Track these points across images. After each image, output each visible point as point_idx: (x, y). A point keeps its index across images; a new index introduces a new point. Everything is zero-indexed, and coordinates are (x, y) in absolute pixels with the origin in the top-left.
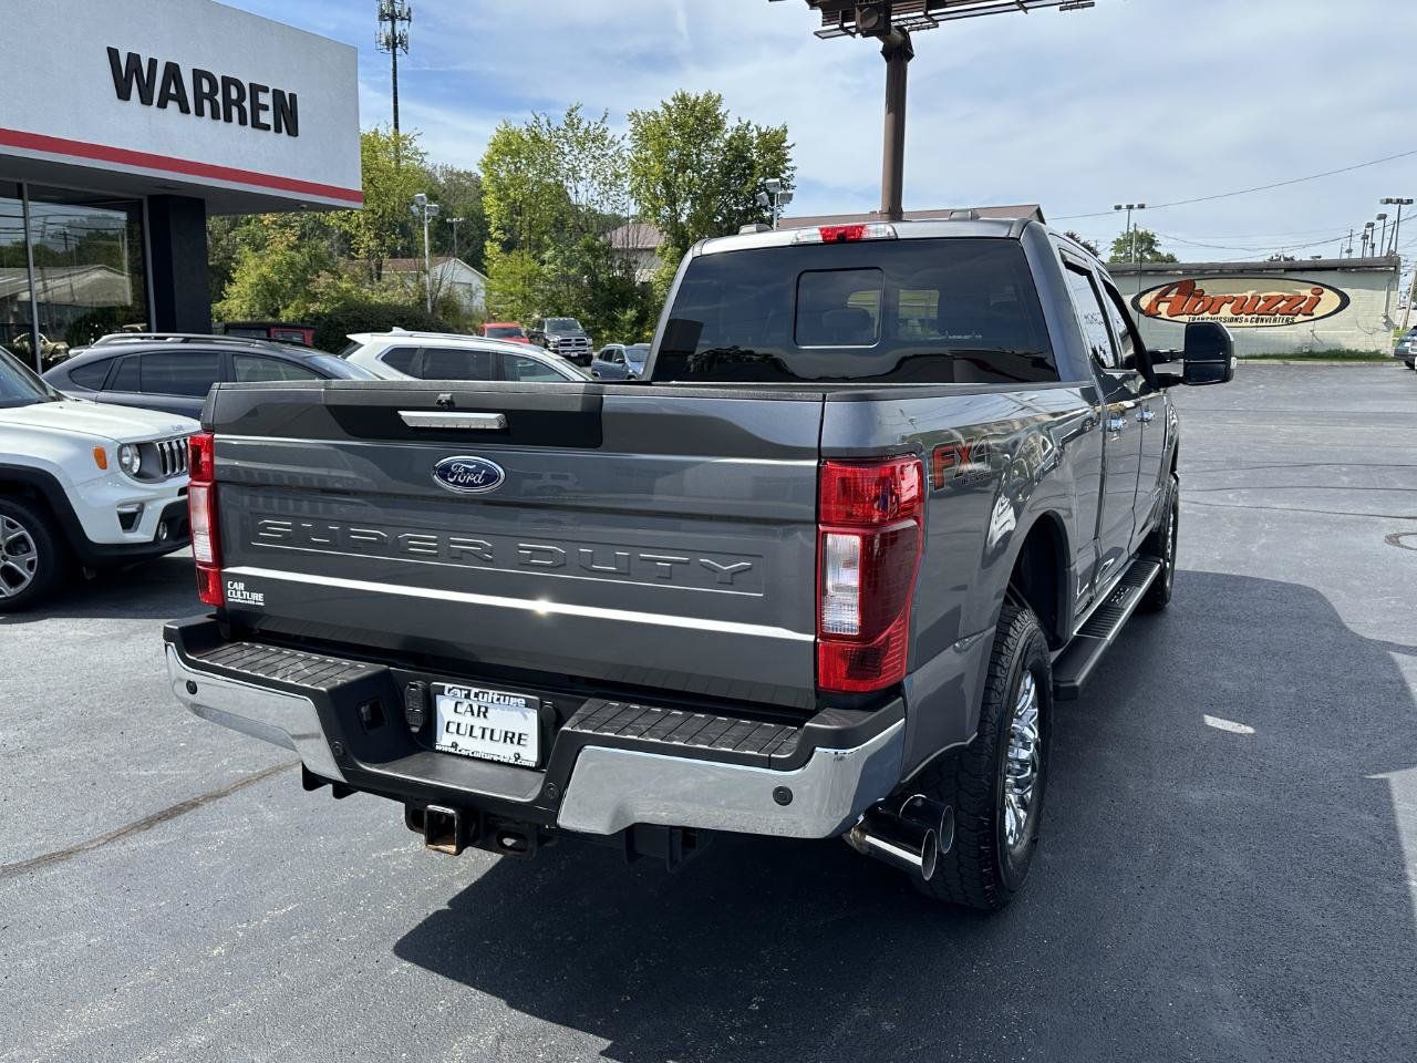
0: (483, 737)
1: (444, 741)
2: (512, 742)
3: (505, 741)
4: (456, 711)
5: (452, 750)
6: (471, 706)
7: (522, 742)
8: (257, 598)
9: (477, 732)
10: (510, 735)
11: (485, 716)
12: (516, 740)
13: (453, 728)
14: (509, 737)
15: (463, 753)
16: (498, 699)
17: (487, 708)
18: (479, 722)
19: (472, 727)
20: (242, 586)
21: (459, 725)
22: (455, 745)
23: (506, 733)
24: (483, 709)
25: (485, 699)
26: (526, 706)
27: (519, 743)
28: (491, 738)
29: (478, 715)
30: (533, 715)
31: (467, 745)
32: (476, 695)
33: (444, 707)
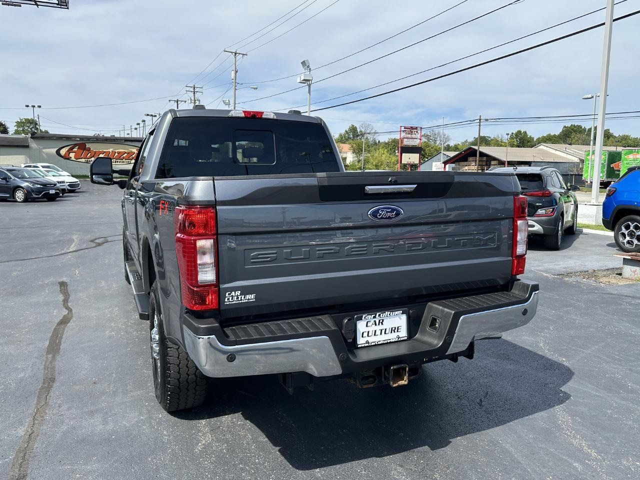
0: (381, 334)
1: (361, 341)
2: (394, 332)
3: (391, 332)
4: (367, 326)
5: (367, 345)
6: (375, 321)
7: (399, 330)
8: (251, 297)
9: (378, 332)
10: (394, 329)
11: (382, 324)
12: (396, 331)
13: (365, 334)
14: (393, 330)
15: (373, 344)
16: (390, 314)
17: (383, 320)
18: (378, 328)
19: (375, 331)
20: (238, 293)
21: (368, 332)
22: (367, 342)
23: (392, 328)
24: (381, 321)
25: (384, 316)
26: (402, 313)
27: (397, 331)
28: (385, 333)
29: (379, 324)
30: (404, 317)
31: (373, 340)
32: (379, 315)
33: (361, 326)
